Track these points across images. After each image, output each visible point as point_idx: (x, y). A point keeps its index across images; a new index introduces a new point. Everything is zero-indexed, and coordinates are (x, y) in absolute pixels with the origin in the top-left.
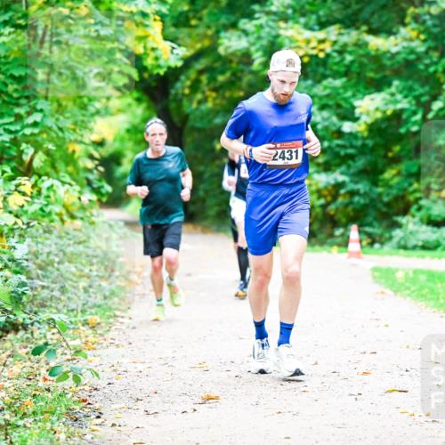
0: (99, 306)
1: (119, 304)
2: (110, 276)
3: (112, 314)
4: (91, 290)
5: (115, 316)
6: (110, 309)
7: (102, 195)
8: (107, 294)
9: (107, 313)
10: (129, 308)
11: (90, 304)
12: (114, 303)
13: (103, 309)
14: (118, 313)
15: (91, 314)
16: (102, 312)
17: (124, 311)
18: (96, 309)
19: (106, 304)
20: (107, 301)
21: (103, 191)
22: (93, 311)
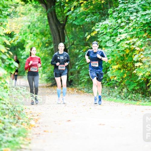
0: (10, 142)
1: (23, 140)
2: (17, 122)
3: (19, 147)
4: (5, 131)
5: (21, 148)
6: (17, 143)
7: (12, 69)
8: (16, 134)
9: (16, 146)
10: (30, 143)
11: (4, 140)
12: (20, 140)
13: (13, 144)
14: (22, 146)
15: (5, 147)
16: (12, 145)
17: (27, 145)
18: (8, 143)
19: (15, 140)
20: (15, 138)
21: (13, 67)
22: (6, 145)
